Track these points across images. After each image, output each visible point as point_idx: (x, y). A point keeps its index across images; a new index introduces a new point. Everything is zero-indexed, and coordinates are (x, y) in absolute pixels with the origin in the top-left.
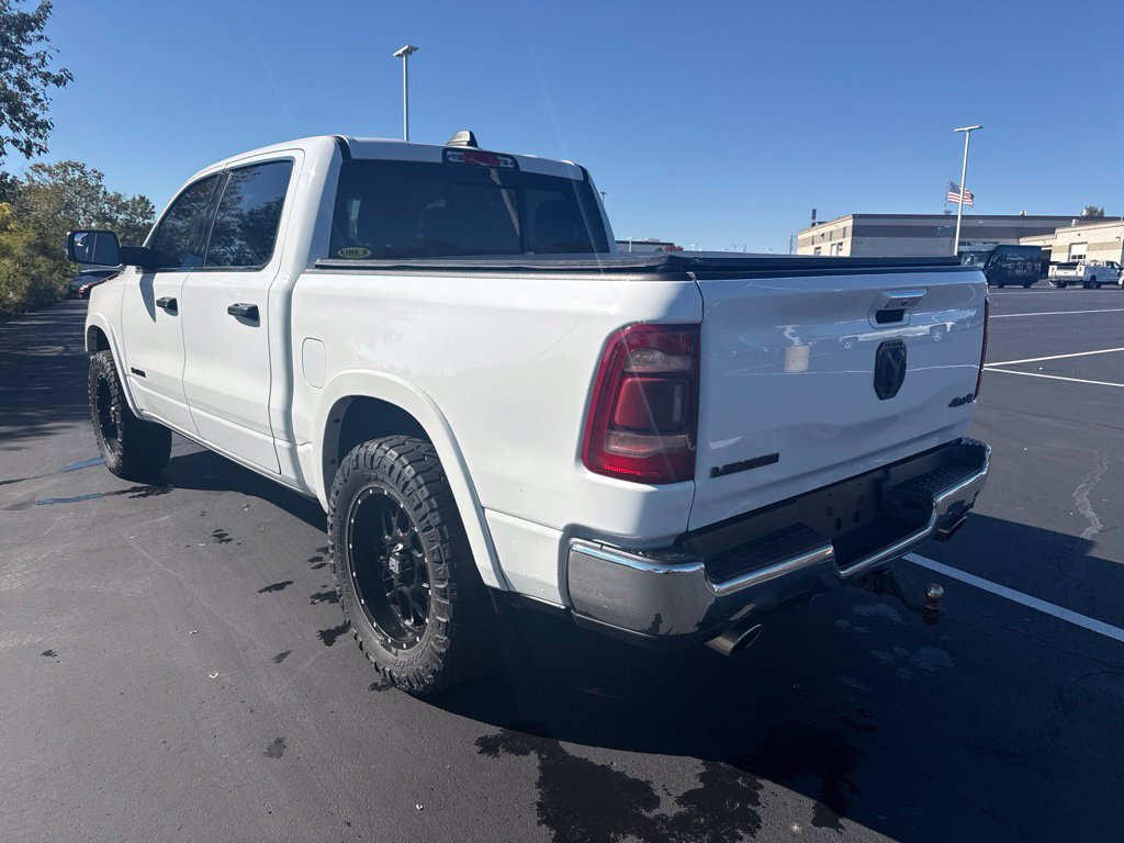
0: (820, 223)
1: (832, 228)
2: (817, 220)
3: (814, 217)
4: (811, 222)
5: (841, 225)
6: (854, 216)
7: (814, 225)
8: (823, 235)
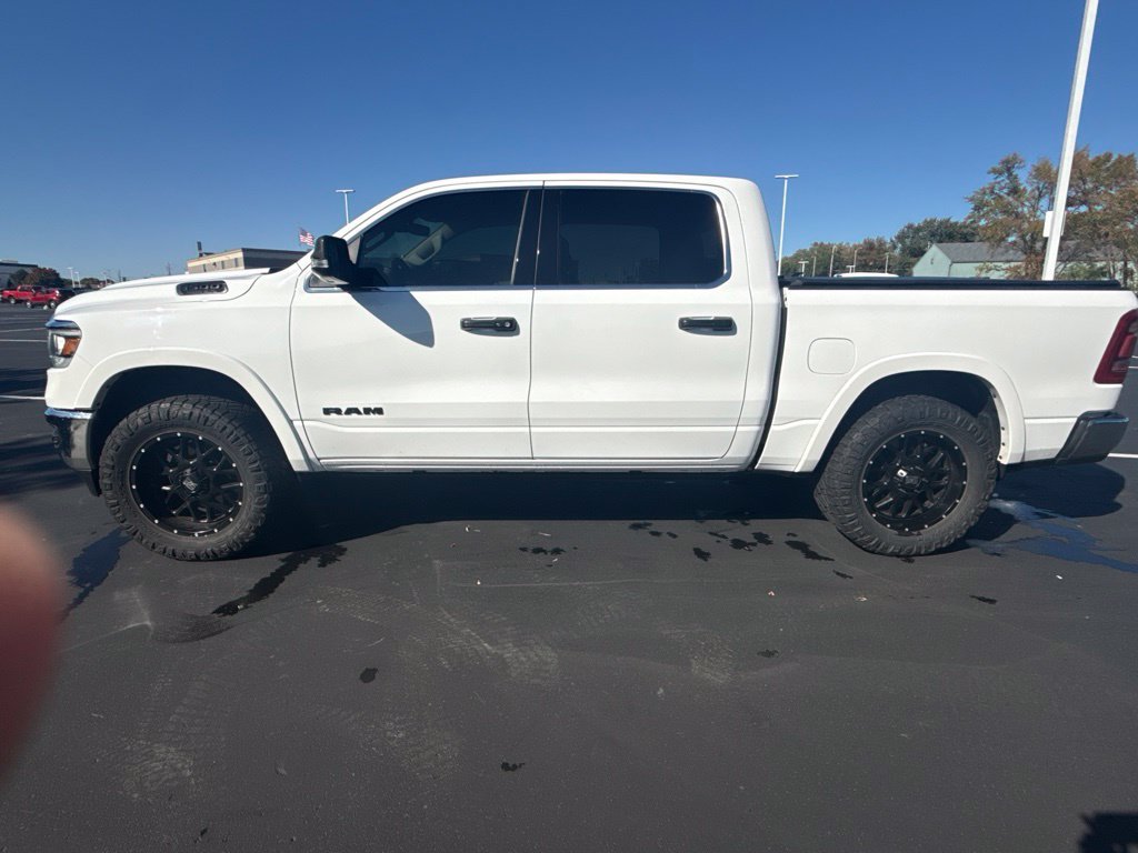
0: (208, 254)
1: (223, 258)
2: (203, 251)
3: (200, 248)
4: (198, 253)
5: (232, 256)
6: (244, 250)
7: (201, 255)
8: (215, 264)
